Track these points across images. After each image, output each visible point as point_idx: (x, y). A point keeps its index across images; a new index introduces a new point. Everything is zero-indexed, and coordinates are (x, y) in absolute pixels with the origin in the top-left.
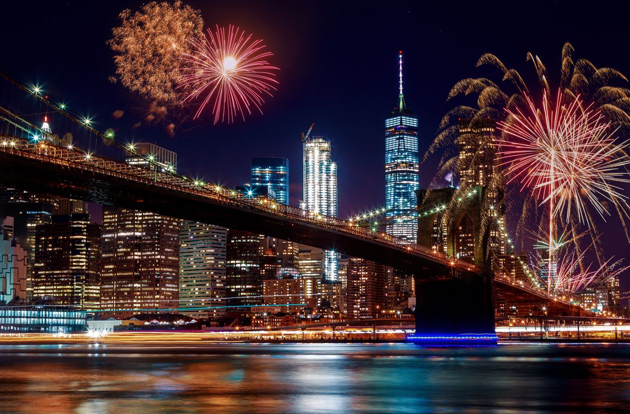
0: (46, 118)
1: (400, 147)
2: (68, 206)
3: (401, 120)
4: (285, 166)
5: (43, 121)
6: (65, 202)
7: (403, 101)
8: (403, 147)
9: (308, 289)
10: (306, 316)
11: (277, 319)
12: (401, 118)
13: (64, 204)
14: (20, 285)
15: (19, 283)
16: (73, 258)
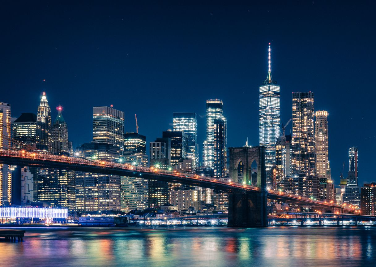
0: (44, 93)
1: (268, 105)
2: (59, 145)
3: (269, 88)
4: (194, 118)
5: (42, 95)
6: (57, 143)
7: (271, 76)
8: (270, 105)
9: (195, 196)
10: (190, 212)
11: (170, 214)
12: (269, 86)
13: (57, 144)
14: (30, 194)
15: (29, 193)
16: (60, 178)
